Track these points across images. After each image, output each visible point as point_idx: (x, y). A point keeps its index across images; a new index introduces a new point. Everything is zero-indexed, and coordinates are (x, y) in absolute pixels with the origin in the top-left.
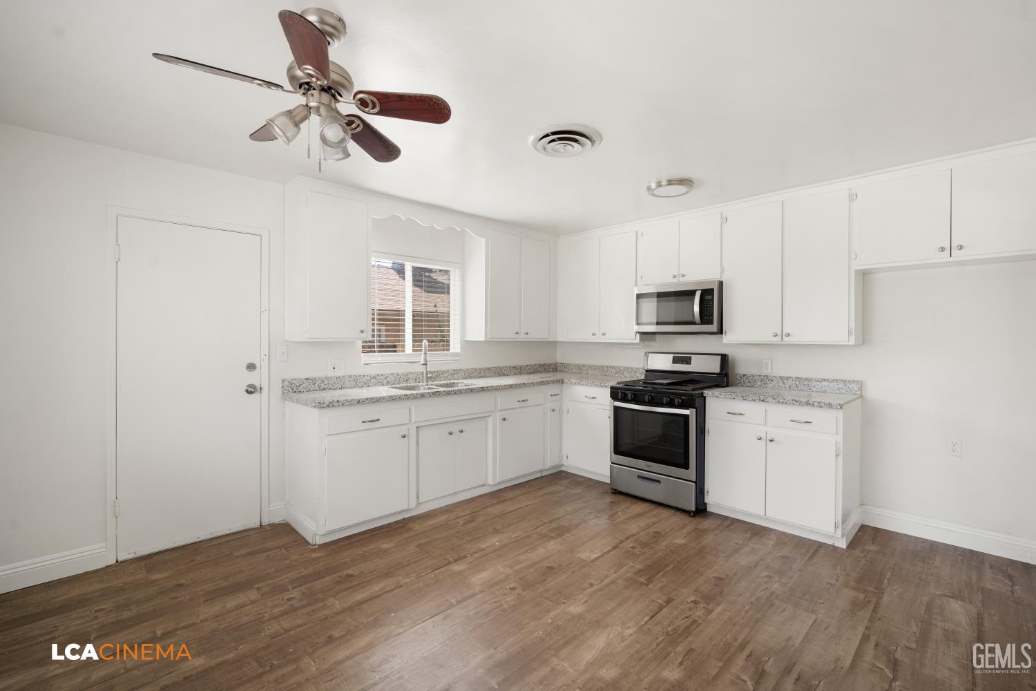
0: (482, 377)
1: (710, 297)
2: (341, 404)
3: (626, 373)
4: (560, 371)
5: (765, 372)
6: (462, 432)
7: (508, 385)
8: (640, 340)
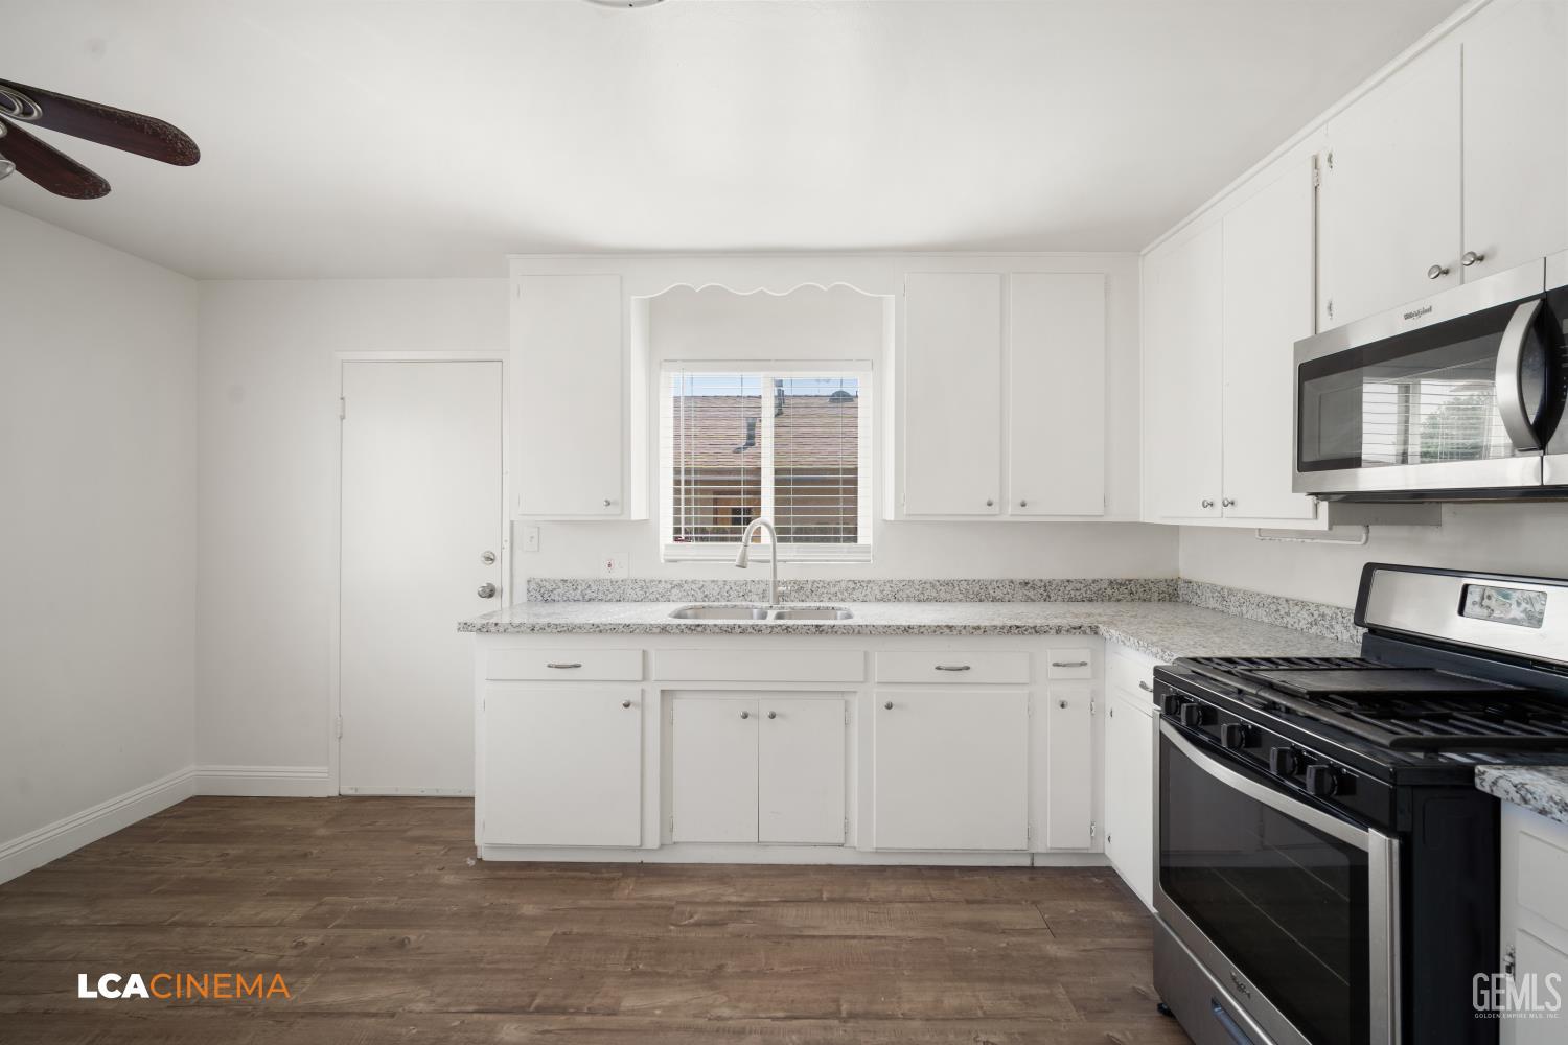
0: (928, 600)
2: (501, 629)
6: (773, 716)
8: (1331, 523)
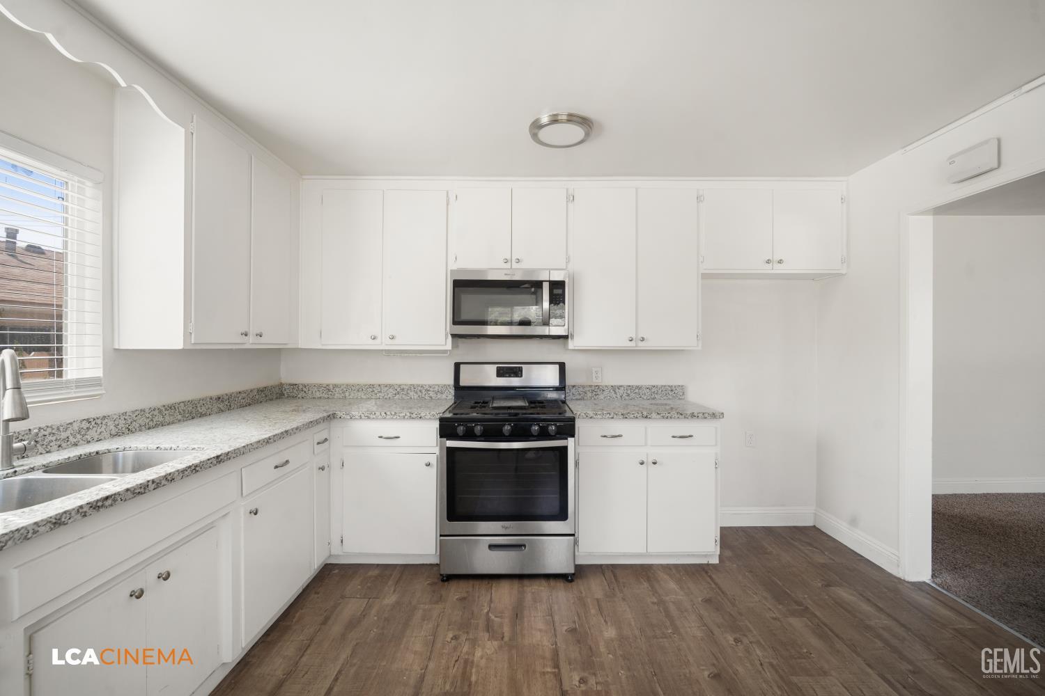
1: (560, 291)
3: (412, 394)
4: (289, 396)
5: (595, 382)
7: (264, 441)
8: (452, 345)
